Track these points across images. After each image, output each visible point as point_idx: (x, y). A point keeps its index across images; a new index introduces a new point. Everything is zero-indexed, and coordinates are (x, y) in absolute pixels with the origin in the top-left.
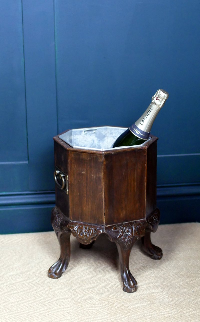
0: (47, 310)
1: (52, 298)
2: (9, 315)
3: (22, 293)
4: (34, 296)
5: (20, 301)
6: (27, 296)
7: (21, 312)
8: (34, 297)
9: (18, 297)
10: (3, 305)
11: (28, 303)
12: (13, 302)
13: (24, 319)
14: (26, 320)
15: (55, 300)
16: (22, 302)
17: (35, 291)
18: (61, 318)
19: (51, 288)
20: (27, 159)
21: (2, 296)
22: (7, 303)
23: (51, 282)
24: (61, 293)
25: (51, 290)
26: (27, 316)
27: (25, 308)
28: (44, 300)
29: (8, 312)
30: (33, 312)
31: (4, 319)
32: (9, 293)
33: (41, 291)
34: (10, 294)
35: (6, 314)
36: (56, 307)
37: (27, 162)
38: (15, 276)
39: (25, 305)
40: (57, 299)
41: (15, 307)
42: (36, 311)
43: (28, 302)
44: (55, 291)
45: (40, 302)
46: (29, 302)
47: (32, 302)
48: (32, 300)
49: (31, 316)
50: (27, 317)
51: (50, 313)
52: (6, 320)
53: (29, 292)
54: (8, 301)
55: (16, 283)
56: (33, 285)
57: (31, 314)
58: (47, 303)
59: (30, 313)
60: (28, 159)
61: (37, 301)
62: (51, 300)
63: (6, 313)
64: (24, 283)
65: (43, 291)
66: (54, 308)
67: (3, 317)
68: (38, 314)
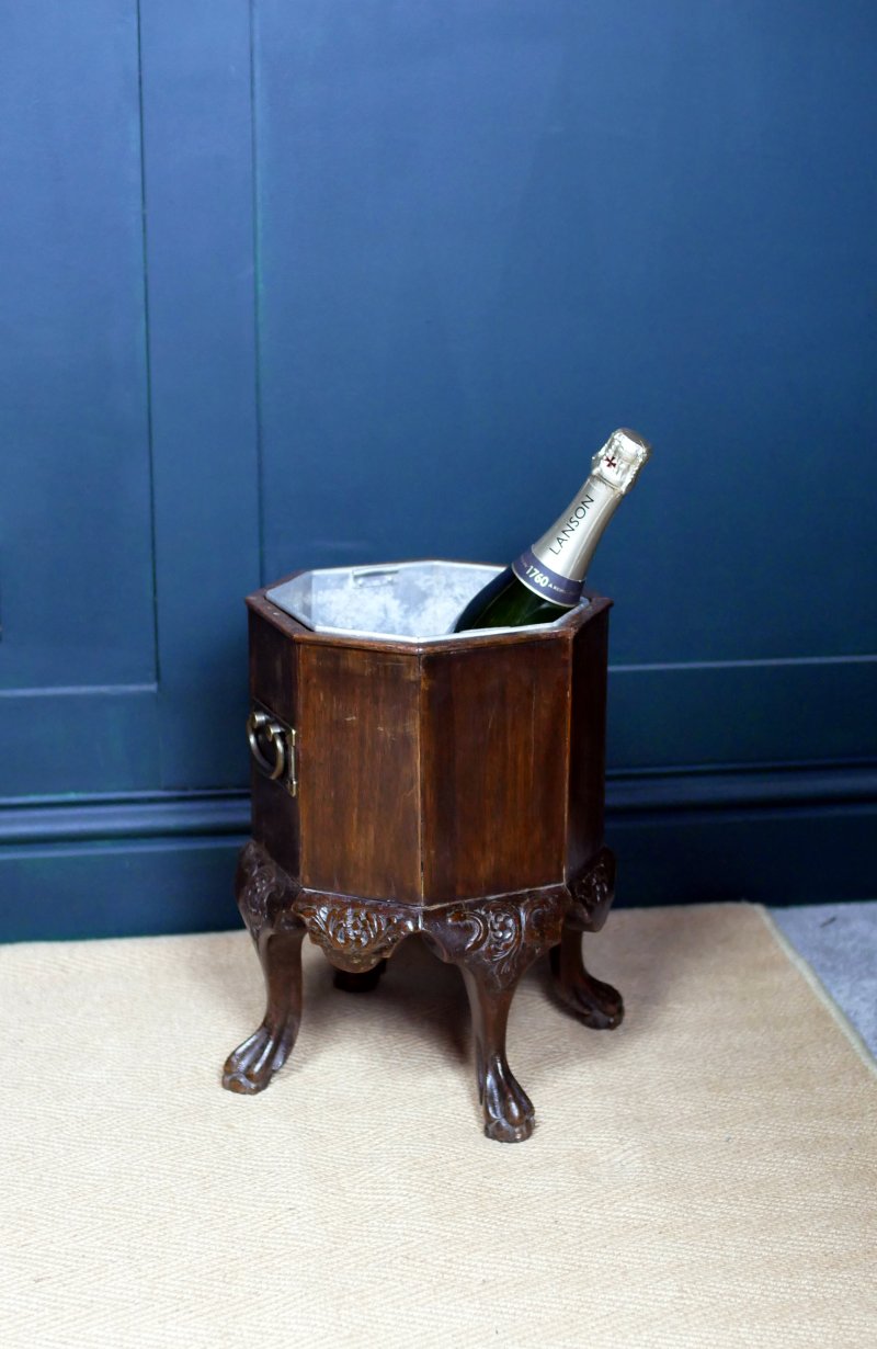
0: (219, 1203)
1: (237, 1160)
2: (84, 1220)
3: (131, 1143)
4: (172, 1152)
5: (123, 1171)
6: (150, 1154)
7: (128, 1209)
8: (172, 1157)
9: (118, 1157)
10: (65, 1183)
11: (153, 1178)
12: (99, 1175)
13: (138, 1232)
14: (143, 1235)
15: (246, 1169)
16: (131, 1175)
17: (177, 1135)
18: (266, 1229)
19: (233, 1127)
20: (152, 674)
21: (62, 1152)
22: (78, 1177)
23: (231, 1104)
24: (269, 1145)
25: (232, 1134)
26: (150, 1222)
27: (143, 1195)
28: (207, 1167)
29: (80, 1210)
30: (169, 1210)
31: (67, 1232)
32: (85, 1142)
33: (199, 1135)
34: (88, 1146)
35: (74, 1214)
36: (249, 1190)
37: (153, 687)
38: (108, 1083)
39: (139, 1184)
40: (254, 1163)
41: (107, 1190)
42: (181, 1204)
43: (151, 1175)
44: (248, 1137)
45: (195, 1172)
46: (157, 1176)
47: (167, 1173)
48: (165, 1167)
49: (162, 1221)
50: (150, 1225)
51: (230, 1210)
52: (75, 1236)
53: (156, 1139)
54: (82, 1169)
55: (111, 1109)
56: (170, 1114)
57: (162, 1215)
58: (217, 1176)
59: (158, 1211)
60: (158, 678)
61: (183, 1170)
62: (233, 1168)
63: (73, 1211)
64: (138, 1110)
65: (205, 1135)
66: (242, 1193)
67: (62, 1226)
68: (185, 1214)
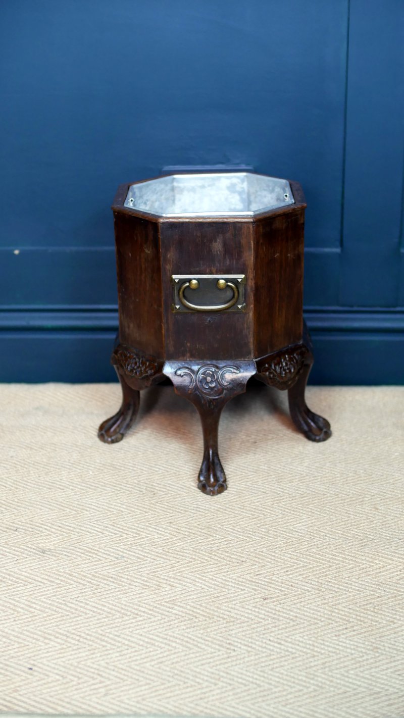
0: (370, 556)
1: (381, 530)
2: (292, 561)
3: (320, 515)
4: (343, 523)
5: (315, 532)
6: (330, 523)
7: (318, 556)
8: (343, 527)
9: (312, 523)
10: (282, 536)
11: (332, 538)
12: (301, 533)
13: (323, 572)
14: (326, 576)
15: (386, 536)
16: (319, 534)
17: (346, 513)
18: (398, 578)
19: (377, 509)
20: (338, 243)
21: (281, 516)
22: (289, 533)
23: (377, 494)
24: (399, 522)
25: (378, 514)
26: (330, 566)
27: (326, 548)
28: (363, 533)
29: (290, 554)
30: (341, 559)
31: (282, 569)
32: (293, 511)
33: (358, 513)
34: (295, 513)
35: (286, 556)
36: (388, 548)
37: (338, 250)
38: (307, 475)
39: (324, 541)
40: (390, 533)
41: (306, 543)
42: (348, 555)
43: (331, 536)
44: (387, 516)
45: (356, 537)
46: (334, 537)
47: (340, 536)
48: (339, 532)
49: (337, 567)
50: (330, 569)
51: (377, 562)
52: (287, 571)
53: (334, 514)
54: (291, 528)
55: (308, 492)
56: (342, 500)
57: (337, 562)
58: (369, 539)
59: (335, 559)
60: (342, 245)
61: (349, 535)
62: (378, 535)
63: (286, 555)
64: (324, 495)
65: (362, 514)
66: (384, 550)
67: (280, 564)
68: (351, 562)
